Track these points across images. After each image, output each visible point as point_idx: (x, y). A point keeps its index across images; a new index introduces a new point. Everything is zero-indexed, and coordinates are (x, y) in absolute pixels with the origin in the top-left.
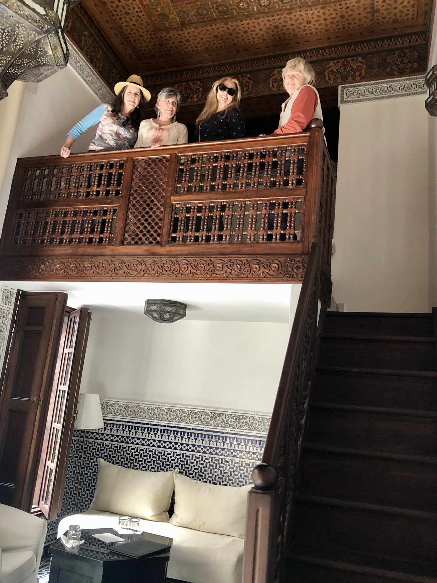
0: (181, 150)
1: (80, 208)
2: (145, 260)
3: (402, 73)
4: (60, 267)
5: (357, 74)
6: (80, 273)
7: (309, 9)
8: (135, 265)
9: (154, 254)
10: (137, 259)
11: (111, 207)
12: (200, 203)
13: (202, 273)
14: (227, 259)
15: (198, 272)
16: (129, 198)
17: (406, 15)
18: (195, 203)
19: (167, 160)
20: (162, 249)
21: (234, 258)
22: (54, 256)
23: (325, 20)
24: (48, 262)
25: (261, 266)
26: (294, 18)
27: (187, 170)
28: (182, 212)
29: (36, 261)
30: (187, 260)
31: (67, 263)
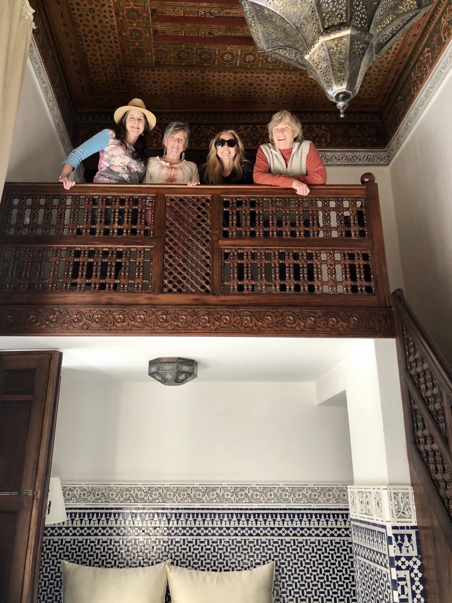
0: (224, 191)
1: (98, 248)
2: (196, 310)
3: (364, 145)
4: (78, 319)
5: (323, 140)
6: (109, 325)
7: (288, 73)
8: (183, 317)
9: (205, 304)
10: (185, 309)
11: (141, 248)
12: (254, 249)
13: (271, 326)
14: (298, 311)
15: (265, 325)
16: (164, 240)
17: (369, 95)
18: (249, 249)
19: (208, 201)
20: (215, 299)
21: (306, 310)
22: (66, 304)
23: (299, 86)
24: (59, 311)
25: (339, 319)
26: (271, 79)
27: (233, 213)
28: (234, 258)
29: (41, 310)
30: (249, 311)
31: (89, 314)
